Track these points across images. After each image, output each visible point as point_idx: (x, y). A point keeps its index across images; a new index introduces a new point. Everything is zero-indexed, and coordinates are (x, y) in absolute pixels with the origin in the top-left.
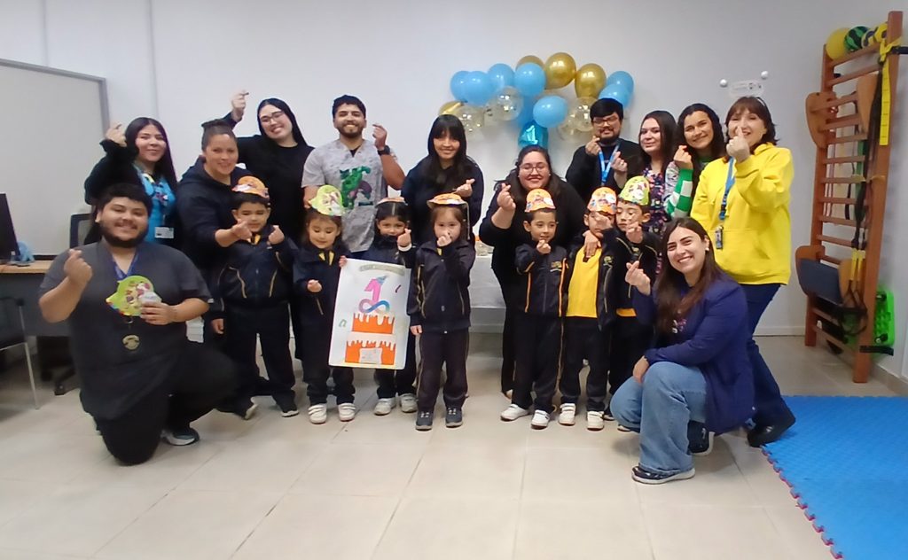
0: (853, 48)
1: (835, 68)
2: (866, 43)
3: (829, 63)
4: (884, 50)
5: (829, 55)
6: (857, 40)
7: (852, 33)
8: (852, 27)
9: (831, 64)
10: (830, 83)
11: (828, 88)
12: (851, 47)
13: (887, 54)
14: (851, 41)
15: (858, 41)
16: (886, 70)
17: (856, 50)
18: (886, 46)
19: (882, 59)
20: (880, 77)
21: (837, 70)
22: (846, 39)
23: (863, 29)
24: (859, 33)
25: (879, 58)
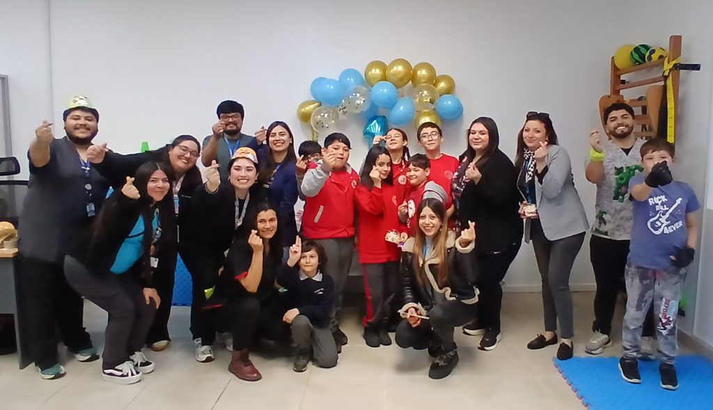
0: (639, 62)
1: (621, 76)
2: (650, 58)
3: (616, 72)
4: (668, 66)
5: (617, 65)
6: (641, 55)
7: (637, 50)
8: (637, 45)
9: (618, 73)
10: (618, 88)
11: (616, 92)
12: (637, 61)
13: (670, 70)
14: (636, 56)
15: (642, 57)
16: (669, 82)
17: (640, 63)
18: (669, 63)
19: (666, 74)
20: (665, 88)
21: (622, 78)
22: (631, 53)
23: (646, 47)
24: (643, 50)
25: (664, 72)
